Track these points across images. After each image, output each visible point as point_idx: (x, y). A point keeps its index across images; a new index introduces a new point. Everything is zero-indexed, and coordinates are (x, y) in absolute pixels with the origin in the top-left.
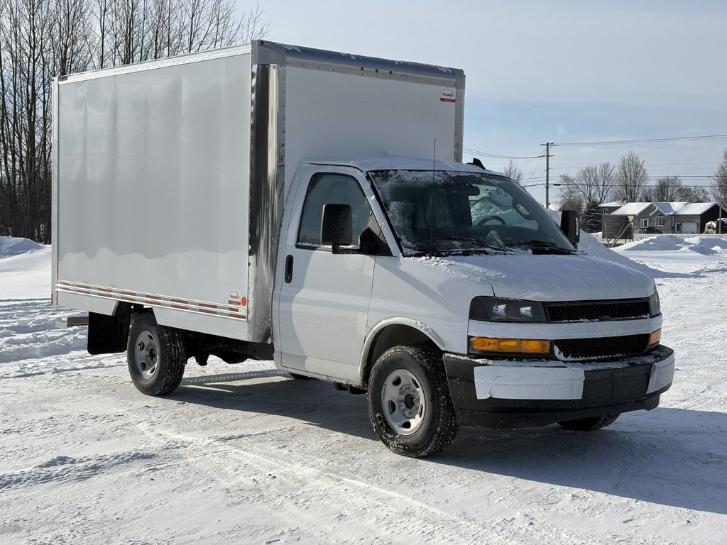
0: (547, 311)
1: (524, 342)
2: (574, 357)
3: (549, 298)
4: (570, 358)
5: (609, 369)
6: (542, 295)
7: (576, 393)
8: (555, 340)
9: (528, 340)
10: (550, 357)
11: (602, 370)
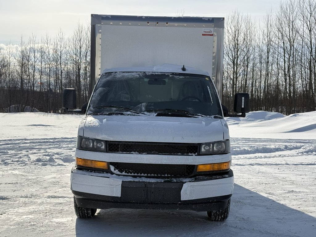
0: (107, 146)
1: (93, 162)
2: (127, 173)
3: (111, 139)
4: (124, 173)
5: (144, 182)
6: (107, 137)
7: (117, 193)
8: (110, 162)
9: (95, 161)
10: (108, 171)
11: (137, 182)
